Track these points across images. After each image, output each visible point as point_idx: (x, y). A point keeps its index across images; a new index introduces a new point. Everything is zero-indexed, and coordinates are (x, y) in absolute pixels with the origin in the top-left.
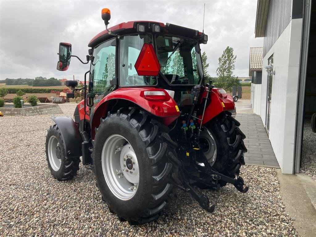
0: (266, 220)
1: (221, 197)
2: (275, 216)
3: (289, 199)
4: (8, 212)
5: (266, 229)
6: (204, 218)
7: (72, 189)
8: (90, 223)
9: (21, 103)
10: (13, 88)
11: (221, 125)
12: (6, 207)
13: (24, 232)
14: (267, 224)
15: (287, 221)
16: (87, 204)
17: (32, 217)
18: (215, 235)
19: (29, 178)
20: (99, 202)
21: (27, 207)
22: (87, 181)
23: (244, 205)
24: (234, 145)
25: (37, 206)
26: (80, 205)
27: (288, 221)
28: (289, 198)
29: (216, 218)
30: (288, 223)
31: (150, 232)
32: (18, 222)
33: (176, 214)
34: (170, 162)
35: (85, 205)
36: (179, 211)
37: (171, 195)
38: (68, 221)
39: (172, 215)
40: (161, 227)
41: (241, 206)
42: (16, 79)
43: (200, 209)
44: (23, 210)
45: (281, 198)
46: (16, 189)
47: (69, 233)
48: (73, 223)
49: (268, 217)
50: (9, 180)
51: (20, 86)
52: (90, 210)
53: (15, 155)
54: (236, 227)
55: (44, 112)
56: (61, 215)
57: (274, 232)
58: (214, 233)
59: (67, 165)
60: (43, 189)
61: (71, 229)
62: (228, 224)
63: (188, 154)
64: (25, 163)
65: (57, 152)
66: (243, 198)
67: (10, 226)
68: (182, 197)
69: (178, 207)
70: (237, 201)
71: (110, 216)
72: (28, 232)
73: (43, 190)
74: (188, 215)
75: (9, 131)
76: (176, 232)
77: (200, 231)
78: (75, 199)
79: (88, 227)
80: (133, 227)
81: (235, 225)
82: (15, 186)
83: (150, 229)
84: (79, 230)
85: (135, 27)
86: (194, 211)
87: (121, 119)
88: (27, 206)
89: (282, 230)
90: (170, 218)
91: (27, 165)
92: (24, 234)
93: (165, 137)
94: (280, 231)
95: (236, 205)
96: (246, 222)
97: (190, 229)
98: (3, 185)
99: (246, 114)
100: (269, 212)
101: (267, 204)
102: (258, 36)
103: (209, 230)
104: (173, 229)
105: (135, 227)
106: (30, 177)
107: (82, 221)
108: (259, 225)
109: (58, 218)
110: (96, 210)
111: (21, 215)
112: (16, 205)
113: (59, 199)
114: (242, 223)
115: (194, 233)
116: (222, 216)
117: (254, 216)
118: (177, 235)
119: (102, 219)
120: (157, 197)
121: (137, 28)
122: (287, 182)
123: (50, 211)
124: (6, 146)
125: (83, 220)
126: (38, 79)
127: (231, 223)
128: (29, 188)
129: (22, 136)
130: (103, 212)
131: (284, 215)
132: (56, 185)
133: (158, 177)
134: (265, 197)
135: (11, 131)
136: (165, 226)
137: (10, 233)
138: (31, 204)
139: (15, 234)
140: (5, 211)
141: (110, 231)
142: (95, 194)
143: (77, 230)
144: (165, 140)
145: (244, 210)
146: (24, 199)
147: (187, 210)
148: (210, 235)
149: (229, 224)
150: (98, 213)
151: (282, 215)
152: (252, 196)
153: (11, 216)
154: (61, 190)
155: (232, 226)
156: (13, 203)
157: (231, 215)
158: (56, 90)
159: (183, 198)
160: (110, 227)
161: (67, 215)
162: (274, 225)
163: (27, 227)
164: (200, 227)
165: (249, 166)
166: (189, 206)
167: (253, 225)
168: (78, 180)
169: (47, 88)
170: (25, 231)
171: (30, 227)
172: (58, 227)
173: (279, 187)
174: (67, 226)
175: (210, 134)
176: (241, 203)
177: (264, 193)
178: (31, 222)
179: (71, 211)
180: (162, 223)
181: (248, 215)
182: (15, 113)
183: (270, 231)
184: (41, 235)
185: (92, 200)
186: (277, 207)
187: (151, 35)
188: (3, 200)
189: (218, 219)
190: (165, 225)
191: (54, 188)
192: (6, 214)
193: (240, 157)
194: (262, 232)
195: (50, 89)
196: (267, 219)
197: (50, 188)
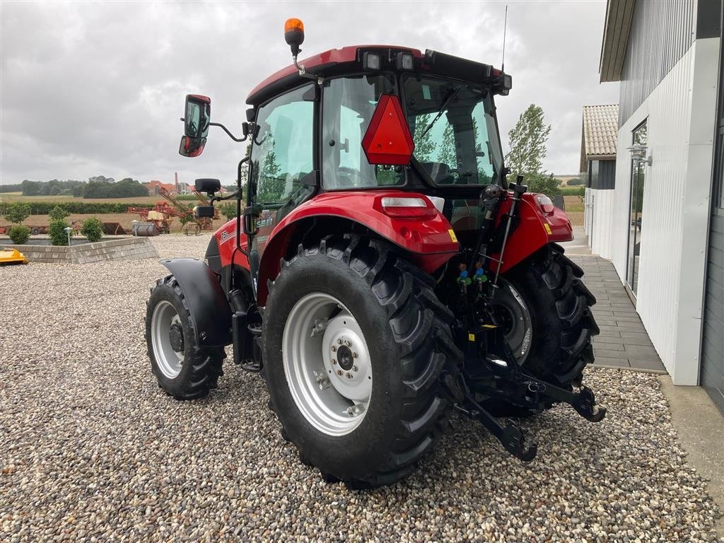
0: (648, 480)
1: (541, 433)
2: (664, 472)
3: (693, 438)
4: (79, 463)
5: (648, 500)
6: (509, 477)
7: (210, 417)
8: (261, 486)
9: (67, 234)
10: (39, 202)
11: (542, 273)
12: (73, 454)
13: (120, 503)
14: (650, 490)
15: (693, 483)
16: (247, 447)
17: (134, 473)
18: (536, 510)
19: (111, 394)
20: (273, 444)
21: (120, 453)
22: (239, 399)
23: (594, 450)
24: (572, 317)
25: (139, 451)
26: (233, 450)
27: (696, 483)
28: (693, 435)
29: (536, 475)
30: (695, 487)
31: (394, 504)
32: (105, 484)
33: (447, 468)
34: (441, 351)
35: (243, 450)
36: (453, 461)
37: (441, 422)
38: (211, 482)
39: (438, 469)
40: (416, 495)
41: (588, 453)
42: (46, 183)
43: (497, 458)
44: (111, 459)
45: (675, 436)
46: (89, 415)
47: (218, 506)
48: (222, 485)
49: (650, 475)
50: (70, 397)
51: (54, 197)
52: (257, 460)
53: (70, 345)
54: (581, 494)
55: (118, 255)
56: (195, 471)
57: (667, 506)
58: (535, 507)
59: (197, 365)
60: (145, 416)
61: (222, 497)
62: (563, 488)
63: (472, 337)
64: (97, 364)
65: (171, 337)
66: (591, 435)
67: (88, 491)
68: (456, 434)
69: (449, 453)
70: (578, 441)
71: (302, 472)
72: (130, 503)
73: (147, 419)
74: (474, 470)
75: (49, 296)
76: (450, 504)
77: (503, 503)
78: (220, 438)
79: (258, 494)
80: (355, 494)
81: (578, 491)
82: (84, 411)
83: (394, 499)
84: (239, 499)
85: (359, 59)
86: (485, 462)
87: (330, 259)
88: (118, 451)
89: (685, 499)
90: (434, 476)
91: (101, 368)
92: (121, 507)
93: (429, 298)
94: (679, 503)
95: (577, 449)
96: (603, 485)
97: (480, 497)
98: (58, 408)
99: (578, 258)
100: (652, 465)
101: (645, 448)
102: (607, 80)
103: (524, 501)
104: (444, 499)
105: (359, 493)
106: (114, 392)
107: (242, 481)
108: (632, 492)
109: (189, 476)
110: (269, 459)
111: (108, 468)
112: (95, 448)
113: (184, 436)
114: (593, 486)
115: (492, 506)
116: (547, 473)
117: (620, 473)
118: (453, 510)
119: (285, 478)
120: (414, 426)
121: (365, 60)
122: (686, 402)
123: (170, 461)
124: (47, 327)
125: (244, 480)
126: (95, 181)
127: (569, 487)
128: (116, 415)
129: (79, 306)
130: (285, 463)
131: (684, 470)
132: (172, 410)
133: (415, 384)
134: (640, 434)
135: (53, 295)
136: (426, 492)
137: (91, 505)
138: (126, 447)
139: (103, 508)
140: (73, 461)
141: (306, 502)
142: (262, 428)
143: (236, 500)
144: (428, 304)
145: (595, 460)
146: (109, 437)
147: (469, 460)
148: (526, 511)
149: (565, 488)
150: (275, 465)
151: (681, 470)
152: (611, 432)
153: (88, 472)
154: (186, 419)
155: (573, 493)
156: (87, 445)
157: (567, 470)
158: (137, 206)
159: (457, 436)
160: (305, 493)
161: (207, 470)
162: (666, 490)
163: (126, 493)
164: (501, 494)
165: (596, 368)
166: (472, 451)
167: (619, 491)
168: (218, 399)
169: (117, 203)
170: (123, 501)
171: (131, 492)
172: (193, 493)
173: (668, 413)
174: (213, 491)
175: (515, 294)
176: (588, 446)
177: (636, 425)
178: (132, 483)
179: (214, 461)
180: (417, 486)
181: (607, 471)
182: (54, 256)
183: (657, 503)
184: (160, 508)
185: (257, 439)
186: (668, 455)
187: (392, 77)
188: (64, 439)
189: (539, 477)
190: (425, 490)
191: (170, 414)
192: (76, 467)
193: (585, 344)
194: (639, 506)
195: (122, 203)
196: (648, 478)
197: (162, 414)
